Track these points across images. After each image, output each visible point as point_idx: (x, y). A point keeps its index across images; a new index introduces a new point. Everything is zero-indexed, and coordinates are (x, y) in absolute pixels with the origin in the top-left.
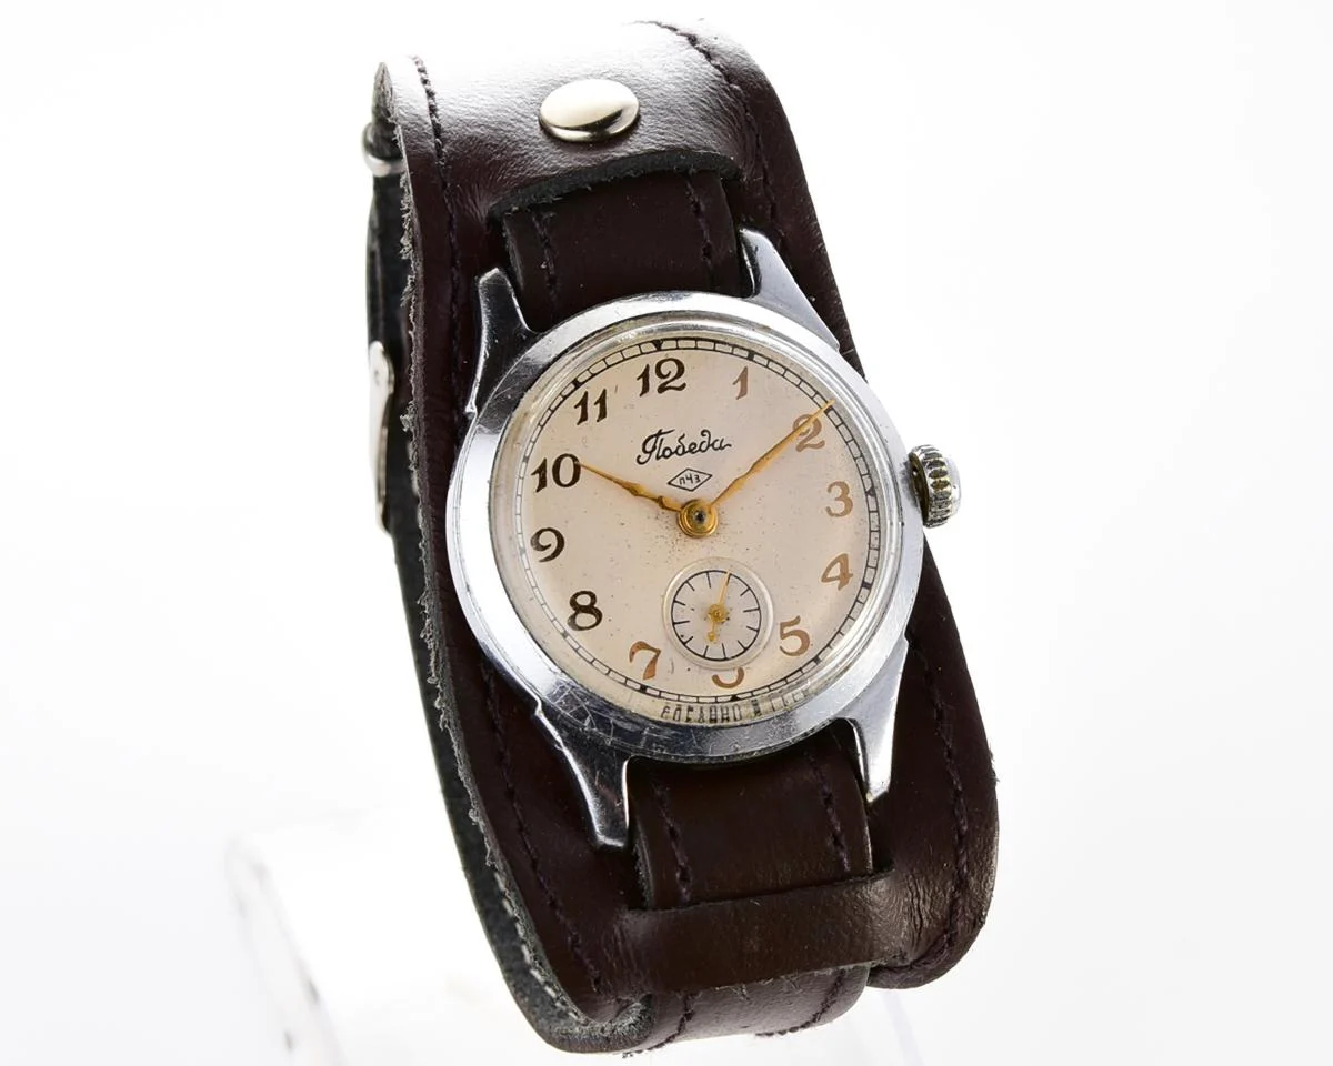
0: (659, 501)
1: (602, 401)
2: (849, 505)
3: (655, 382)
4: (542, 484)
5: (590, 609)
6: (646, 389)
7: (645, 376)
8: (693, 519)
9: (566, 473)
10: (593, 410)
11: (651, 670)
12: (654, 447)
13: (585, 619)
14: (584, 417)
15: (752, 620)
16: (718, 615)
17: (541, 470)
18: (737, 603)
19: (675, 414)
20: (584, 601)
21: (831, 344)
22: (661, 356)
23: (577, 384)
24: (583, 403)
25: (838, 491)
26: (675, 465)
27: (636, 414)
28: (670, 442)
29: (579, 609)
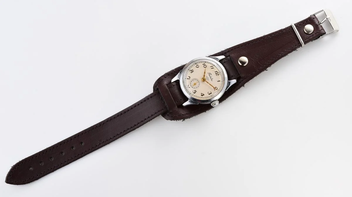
0: (204, 76)
1: (213, 68)
2: (209, 94)
3: (216, 73)
4: (203, 64)
5: (192, 72)
6: (215, 72)
7: (217, 72)
8: (204, 80)
9: (205, 66)
10: (212, 67)
11: (188, 79)
12: (210, 74)
13: (191, 71)
14: (211, 67)
15: (196, 87)
16: (195, 84)
17: (204, 64)
18: (197, 85)
19: (214, 75)
20: (193, 71)
21: (226, 90)
22: (219, 73)
23: (214, 65)
24: (212, 66)
25: (211, 93)
26: (209, 76)
27: (213, 72)
28: (211, 75)
29: (192, 71)
